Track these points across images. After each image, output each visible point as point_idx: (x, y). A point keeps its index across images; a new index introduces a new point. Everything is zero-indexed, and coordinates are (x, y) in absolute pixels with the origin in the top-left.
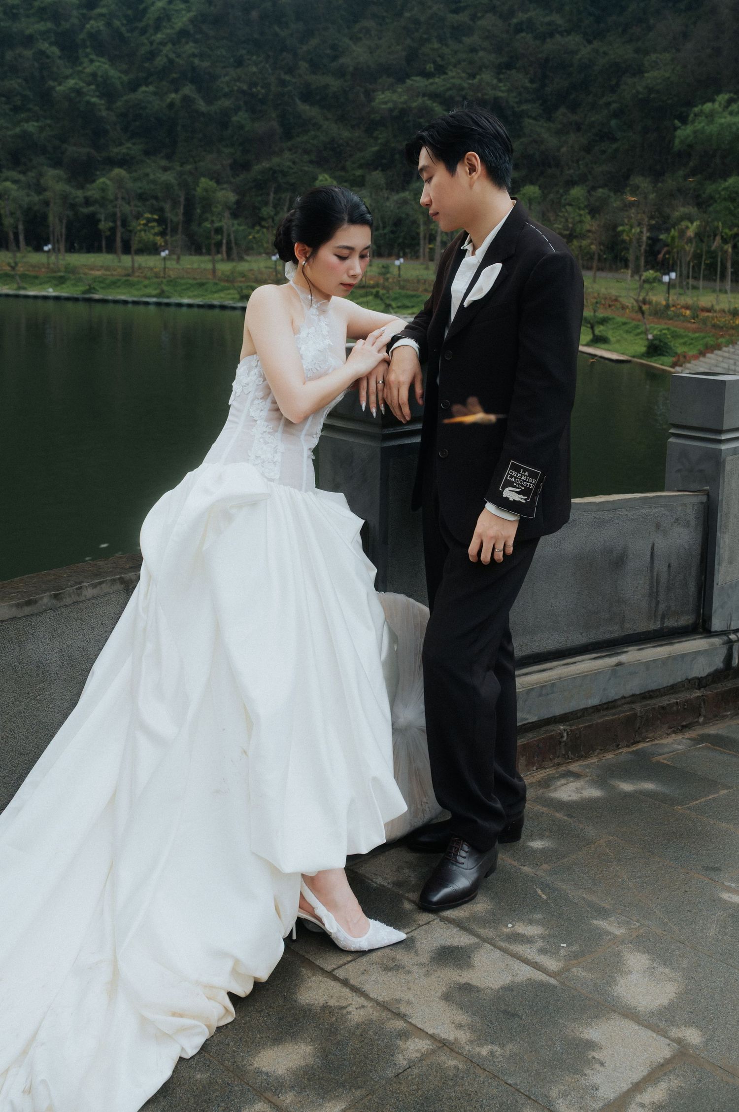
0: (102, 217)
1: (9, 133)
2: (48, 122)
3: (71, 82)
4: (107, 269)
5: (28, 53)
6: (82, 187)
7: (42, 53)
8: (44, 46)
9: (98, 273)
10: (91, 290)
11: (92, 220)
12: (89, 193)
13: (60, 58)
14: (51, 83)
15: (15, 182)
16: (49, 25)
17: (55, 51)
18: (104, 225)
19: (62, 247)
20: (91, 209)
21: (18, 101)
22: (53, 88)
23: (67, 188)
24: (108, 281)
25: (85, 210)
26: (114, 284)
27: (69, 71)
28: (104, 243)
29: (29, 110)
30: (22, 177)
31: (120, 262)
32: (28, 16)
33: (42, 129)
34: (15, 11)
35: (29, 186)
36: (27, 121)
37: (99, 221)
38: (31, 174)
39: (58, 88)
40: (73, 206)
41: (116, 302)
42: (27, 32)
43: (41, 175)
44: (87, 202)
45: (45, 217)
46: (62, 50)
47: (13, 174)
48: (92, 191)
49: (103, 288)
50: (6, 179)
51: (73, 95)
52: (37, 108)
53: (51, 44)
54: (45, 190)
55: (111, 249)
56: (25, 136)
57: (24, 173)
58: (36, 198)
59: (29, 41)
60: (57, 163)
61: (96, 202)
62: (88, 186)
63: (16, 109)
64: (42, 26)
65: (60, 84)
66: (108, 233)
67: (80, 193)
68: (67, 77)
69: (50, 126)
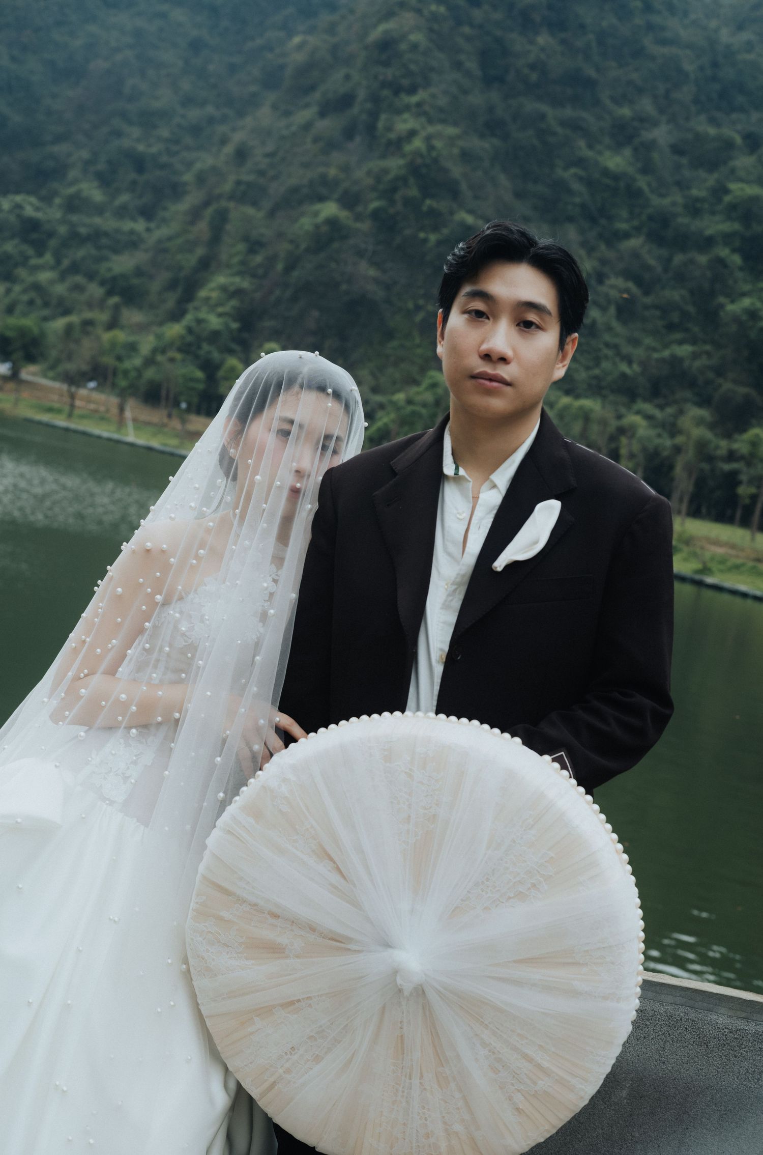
0: (744, 477)
1: (656, 355)
2: (708, 347)
3: (746, 302)
4: (733, 546)
5: (703, 259)
6: (728, 436)
7: (721, 262)
8: (723, 252)
9: (720, 551)
10: (706, 570)
11: (732, 480)
12: (736, 446)
13: (741, 269)
14: (722, 299)
15: (649, 417)
16: (737, 226)
17: (737, 259)
18: (744, 491)
19: (684, 507)
20: (735, 466)
21: (675, 317)
22: (722, 306)
23: (709, 435)
24: (729, 564)
25: (727, 467)
26: (737, 568)
27: (747, 287)
28: (739, 514)
29: (687, 330)
30: (658, 414)
31: (753, 539)
32: (713, 213)
33: (695, 356)
34: (698, 205)
35: (663, 425)
36: (681, 343)
37: (740, 483)
38: (670, 410)
39: (731, 308)
40: (710, 459)
41: (734, 592)
42: (708, 232)
43: (681, 412)
44: (732, 456)
45: (671, 467)
46: (746, 257)
47: (648, 407)
48: (741, 444)
49: (721, 571)
50: (638, 412)
51: (744, 317)
52: (696, 329)
53: (734, 250)
54: (680, 432)
55: (745, 523)
56: (675, 361)
57: (661, 407)
58: (668, 443)
59: (708, 243)
60: (704, 401)
61: (741, 458)
62: (736, 436)
63: (671, 327)
64: (726, 227)
65: (733, 302)
66: (747, 501)
67: (724, 443)
68: (744, 295)
69: (708, 354)
